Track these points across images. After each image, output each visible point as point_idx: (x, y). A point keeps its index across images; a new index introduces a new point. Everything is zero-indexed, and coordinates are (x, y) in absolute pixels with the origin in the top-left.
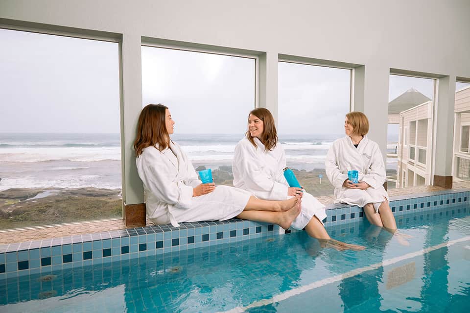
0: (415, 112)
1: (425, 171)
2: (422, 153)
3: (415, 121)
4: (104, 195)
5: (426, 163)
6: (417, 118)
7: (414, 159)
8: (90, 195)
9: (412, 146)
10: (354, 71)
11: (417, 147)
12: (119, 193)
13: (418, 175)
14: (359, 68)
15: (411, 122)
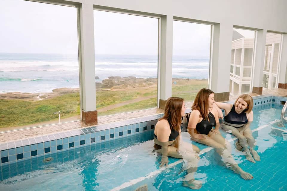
0: (234, 44)
1: (239, 80)
2: (238, 69)
3: (234, 50)
4: (26, 98)
5: (240, 75)
6: (235, 47)
7: (233, 73)
8: (16, 98)
9: (232, 64)
10: (213, 26)
11: (235, 65)
12: (38, 96)
13: (235, 83)
14: (216, 25)
15: (232, 50)
